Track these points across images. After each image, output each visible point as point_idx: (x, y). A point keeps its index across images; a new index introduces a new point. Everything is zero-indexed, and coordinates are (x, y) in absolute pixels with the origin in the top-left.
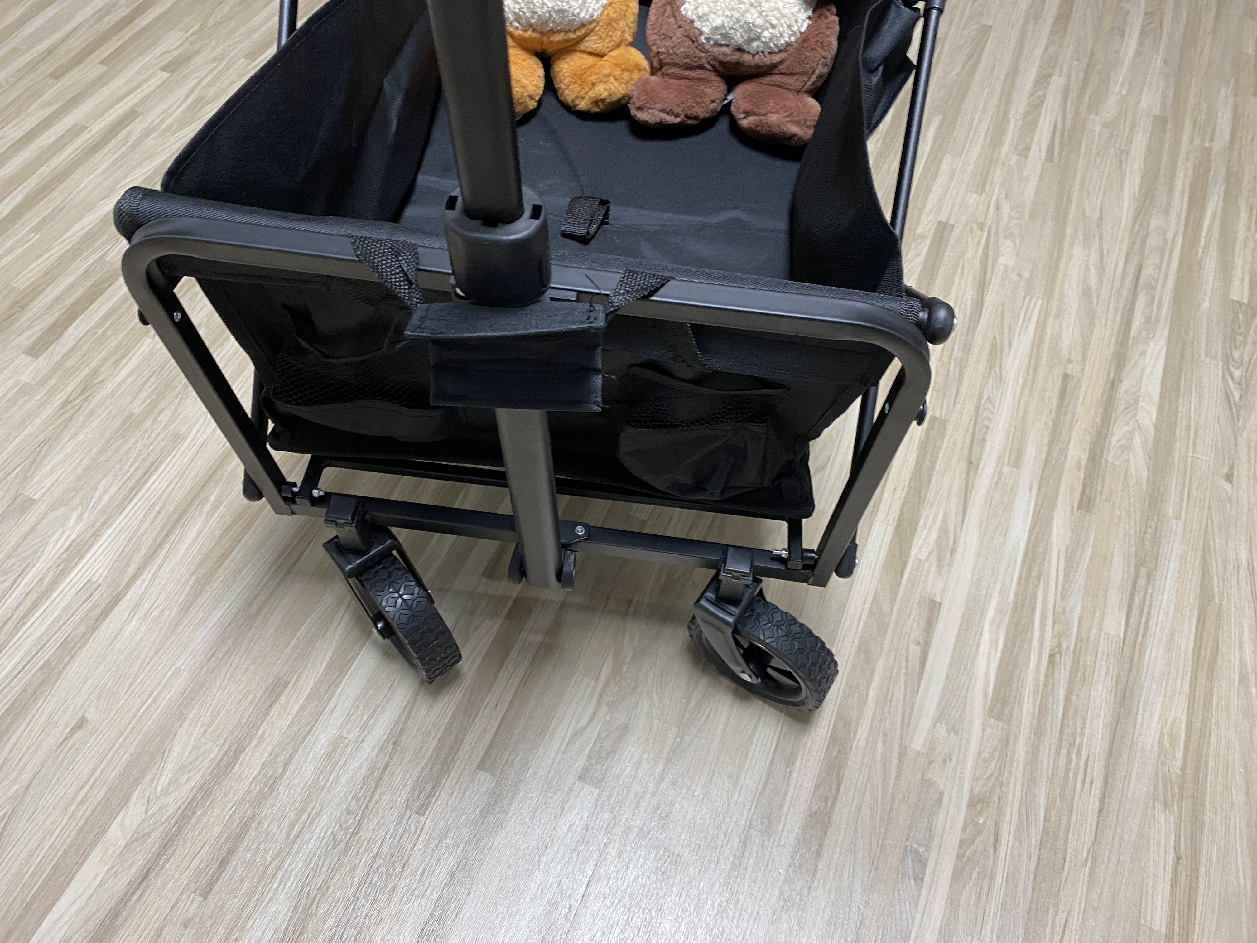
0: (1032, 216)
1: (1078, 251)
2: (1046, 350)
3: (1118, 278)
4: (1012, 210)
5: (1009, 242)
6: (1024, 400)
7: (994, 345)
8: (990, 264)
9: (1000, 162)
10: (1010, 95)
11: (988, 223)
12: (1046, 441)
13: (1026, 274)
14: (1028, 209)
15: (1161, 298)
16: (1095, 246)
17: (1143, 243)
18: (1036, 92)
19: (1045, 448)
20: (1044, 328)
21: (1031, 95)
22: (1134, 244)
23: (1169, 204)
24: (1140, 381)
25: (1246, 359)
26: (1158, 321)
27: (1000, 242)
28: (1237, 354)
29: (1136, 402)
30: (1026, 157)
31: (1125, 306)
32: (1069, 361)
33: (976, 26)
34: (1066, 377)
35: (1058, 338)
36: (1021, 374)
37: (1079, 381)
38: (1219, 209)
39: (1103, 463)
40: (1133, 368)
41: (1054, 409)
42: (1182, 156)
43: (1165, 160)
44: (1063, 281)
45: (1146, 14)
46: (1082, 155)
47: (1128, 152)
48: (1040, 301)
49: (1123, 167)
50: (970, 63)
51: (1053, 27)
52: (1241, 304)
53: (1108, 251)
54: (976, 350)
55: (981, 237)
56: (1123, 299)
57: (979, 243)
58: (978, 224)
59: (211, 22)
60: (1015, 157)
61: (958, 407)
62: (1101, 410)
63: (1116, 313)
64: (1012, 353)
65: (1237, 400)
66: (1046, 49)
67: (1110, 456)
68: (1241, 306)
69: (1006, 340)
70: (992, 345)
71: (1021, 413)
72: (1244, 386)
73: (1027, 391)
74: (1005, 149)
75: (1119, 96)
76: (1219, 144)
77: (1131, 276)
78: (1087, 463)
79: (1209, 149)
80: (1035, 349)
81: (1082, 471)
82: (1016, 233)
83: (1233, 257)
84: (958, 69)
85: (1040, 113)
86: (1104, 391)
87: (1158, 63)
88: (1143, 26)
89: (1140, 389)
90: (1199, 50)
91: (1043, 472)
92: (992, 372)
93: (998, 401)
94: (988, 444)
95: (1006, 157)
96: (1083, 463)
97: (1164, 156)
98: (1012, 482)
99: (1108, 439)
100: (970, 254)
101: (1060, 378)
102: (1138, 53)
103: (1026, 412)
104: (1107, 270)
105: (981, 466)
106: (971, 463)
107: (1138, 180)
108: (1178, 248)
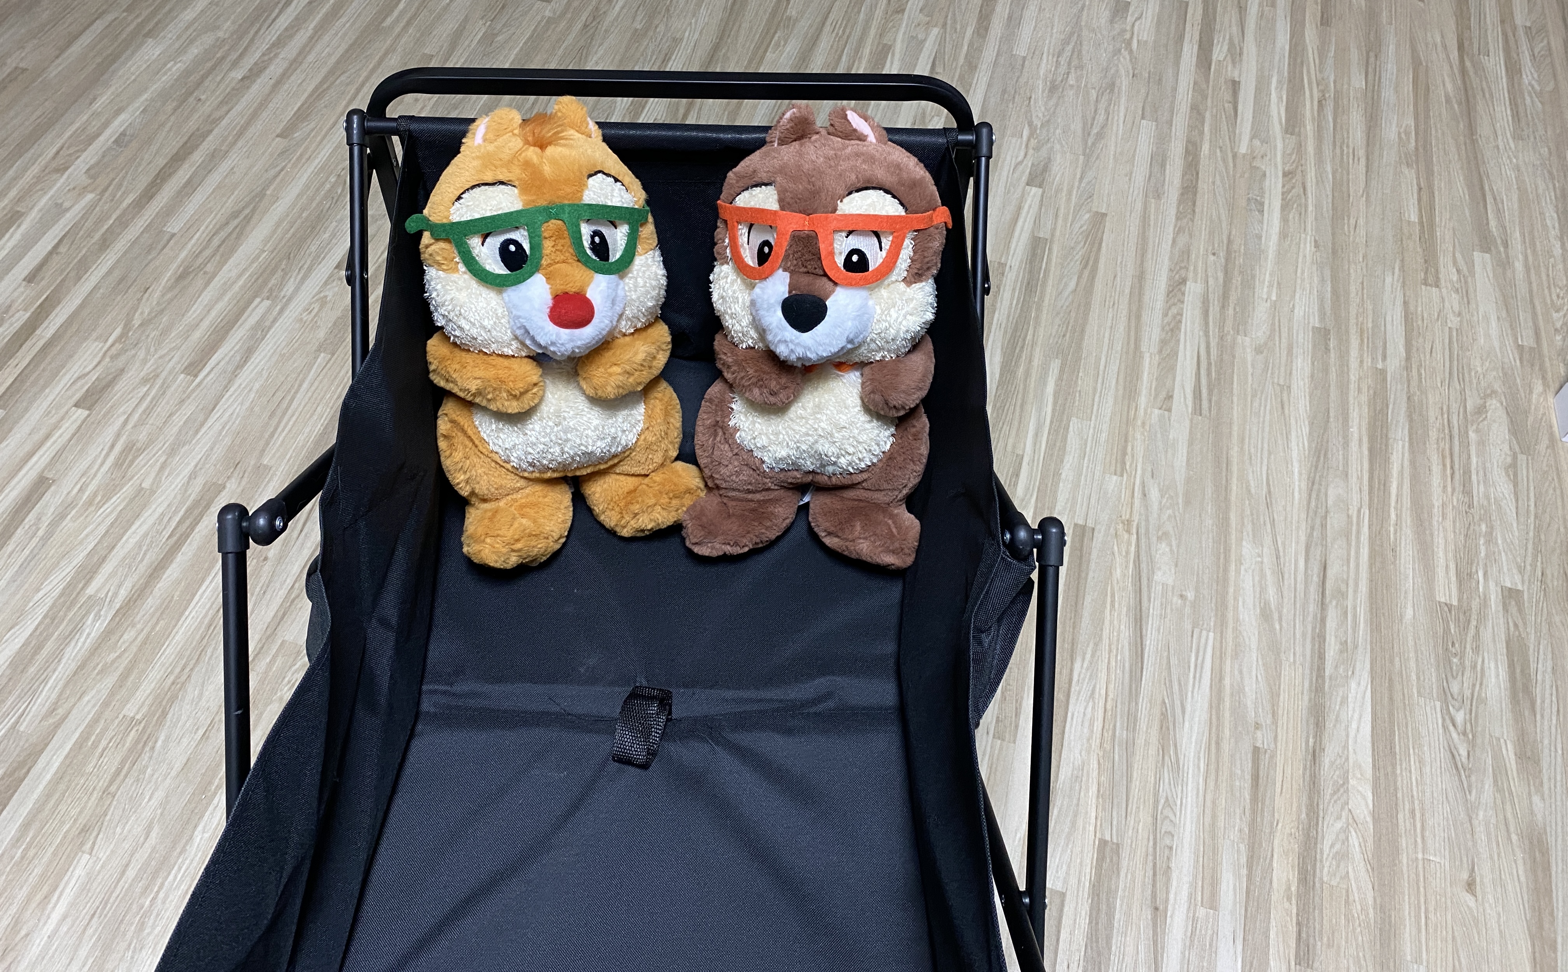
0: (1187, 503)
1: (1247, 548)
2: (1227, 714)
3: (1300, 587)
4: (1162, 496)
5: (1163, 547)
6: (1209, 797)
7: (1164, 715)
8: (1144, 582)
9: (1139, 422)
10: (1139, 317)
11: (1136, 518)
12: (1243, 860)
13: (1190, 595)
14: (1181, 490)
15: (1355, 608)
16: (1268, 540)
17: (1324, 526)
18: (1170, 308)
19: (1244, 872)
20: (1221, 679)
21: (1165, 315)
22: (1312, 528)
23: (1346, 464)
24: (1346, 747)
25: (1467, 693)
26: (1356, 647)
27: (1153, 549)
28: (1455, 688)
29: (1346, 781)
30: (1169, 410)
31: (1314, 629)
32: (1258, 726)
33: (1087, 216)
34: (1256, 750)
35: (1239, 691)
36: (1202, 755)
37: (1273, 757)
38: (1406, 463)
39: (1318, 885)
40: (1335, 726)
41: (1248, 807)
42: (1353, 386)
43: (1334, 393)
44: (1236, 599)
45: (1285, 175)
46: (1235, 399)
47: (1289, 387)
48: (1211, 634)
49: (1286, 411)
50: (1086, 273)
51: (1178, 208)
52: (1450, 607)
53: (1284, 544)
54: (1143, 724)
55: (1129, 543)
56: (1310, 618)
57: (1127, 553)
58: (1123, 522)
59: (137, 322)
60: (1156, 411)
61: (1131, 820)
62: (1305, 799)
63: (1304, 640)
64: (1187, 724)
65: (1464, 760)
66: (1174, 241)
67: (1325, 870)
68: (1450, 611)
69: (1177, 703)
70: (1162, 714)
71: (1208, 819)
72: (1470, 736)
73: (1211, 784)
74: (1143, 400)
75: (1269, 304)
76: (1394, 364)
77: (1315, 579)
78: (1298, 887)
79: (1383, 372)
80: (1214, 713)
81: (1294, 902)
82: (1172, 532)
83: (1432, 535)
84: (1072, 285)
85: (1179, 341)
86: (1305, 769)
87: (1308, 248)
88: (1283, 194)
89: (1347, 759)
90: (1353, 221)
91: (1246, 910)
92: (1166, 758)
93: (1179, 803)
94: (1174, 875)
95: (1146, 413)
96: (1293, 889)
97: (1332, 388)
98: (1210, 932)
99: (1319, 846)
100: (1118, 571)
101: (1250, 756)
102: (1283, 235)
103: (1214, 817)
104: (1286, 576)
105: (1169, 914)
106: (1156, 909)
107: (1306, 430)
108: (1365, 530)
